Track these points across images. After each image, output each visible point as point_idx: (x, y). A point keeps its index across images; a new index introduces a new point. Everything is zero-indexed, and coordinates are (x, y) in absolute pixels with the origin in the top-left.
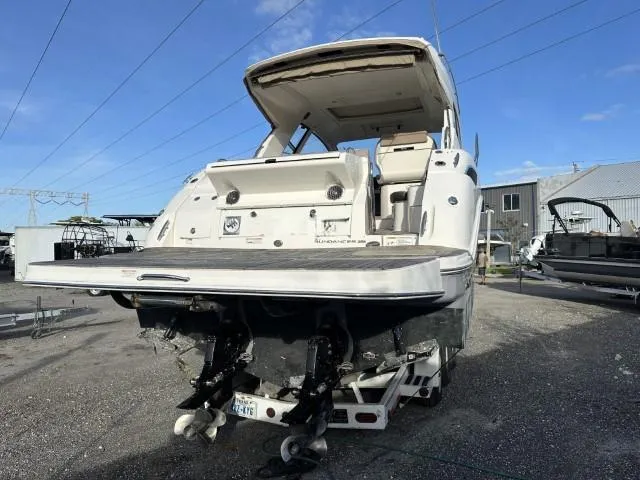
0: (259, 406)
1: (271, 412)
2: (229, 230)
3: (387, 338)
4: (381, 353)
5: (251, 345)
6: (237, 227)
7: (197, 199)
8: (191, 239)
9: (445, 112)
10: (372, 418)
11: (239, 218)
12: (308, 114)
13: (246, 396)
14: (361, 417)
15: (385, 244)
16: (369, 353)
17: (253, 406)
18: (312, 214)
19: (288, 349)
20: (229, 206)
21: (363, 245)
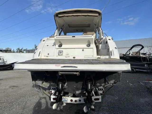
0: (68, 99)
1: (71, 100)
2: (60, 54)
3: (103, 80)
4: (101, 84)
5: (66, 84)
6: (62, 53)
7: (48, 46)
8: (48, 56)
9: (100, 28)
10: (98, 99)
11: (62, 51)
12: (63, 26)
13: (64, 97)
14: (95, 99)
15: (101, 58)
16: (98, 84)
17: (66, 99)
18: (83, 50)
19: (77, 84)
20: (59, 48)
21: (96, 58)
